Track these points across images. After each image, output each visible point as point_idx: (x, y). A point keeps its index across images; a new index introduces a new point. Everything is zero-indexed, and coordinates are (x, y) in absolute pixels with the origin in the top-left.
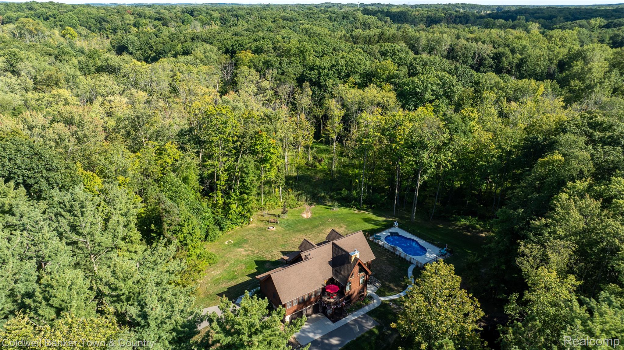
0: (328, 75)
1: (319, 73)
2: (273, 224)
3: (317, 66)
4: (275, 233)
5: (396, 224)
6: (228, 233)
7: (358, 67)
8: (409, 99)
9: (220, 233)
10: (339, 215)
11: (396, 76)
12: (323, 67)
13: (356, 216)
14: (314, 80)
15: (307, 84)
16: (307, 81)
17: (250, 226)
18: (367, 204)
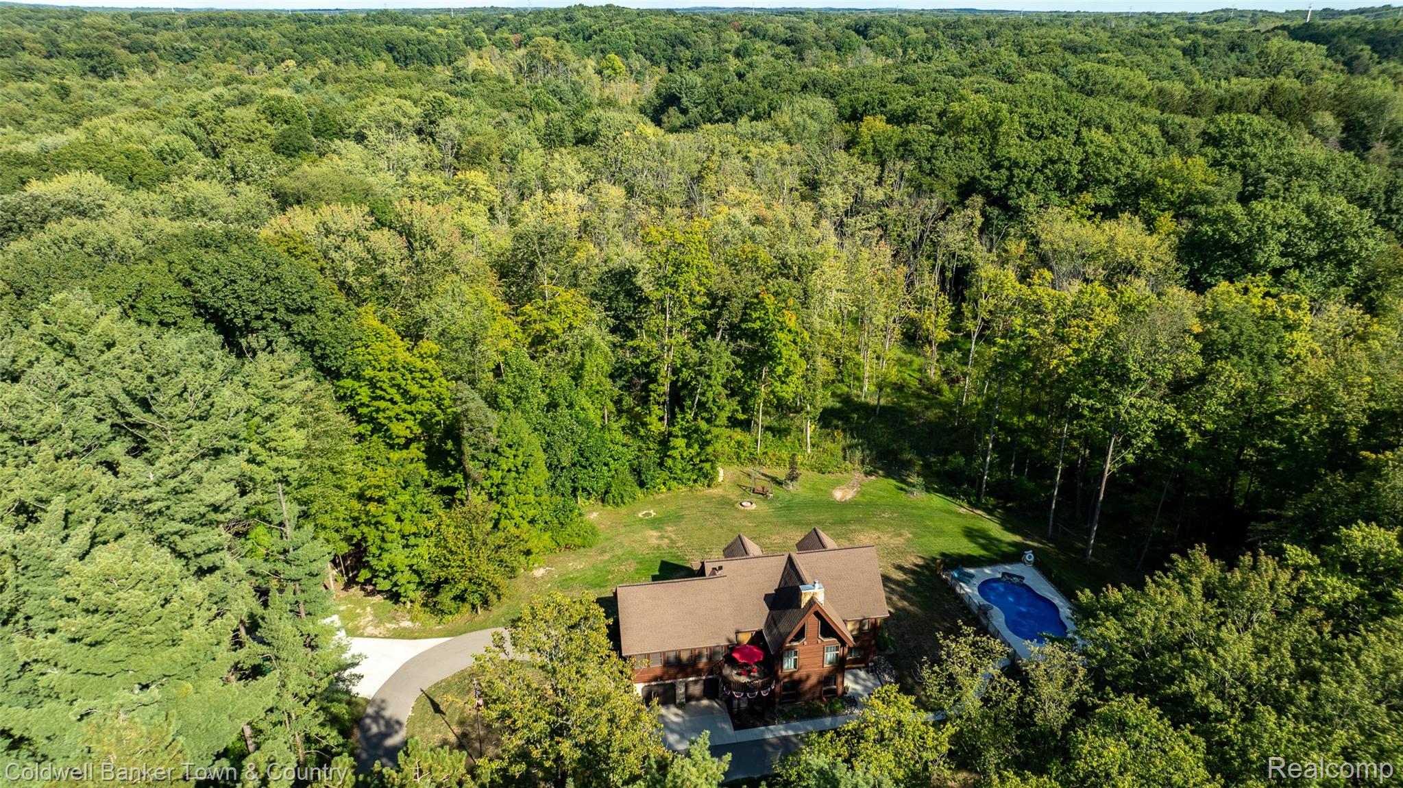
0: (1029, 184)
1: (1010, 179)
2: (754, 498)
3: (1009, 159)
4: (749, 515)
5: (1029, 556)
6: (658, 497)
7: (1113, 170)
8: (1213, 260)
9: (639, 493)
10: (917, 508)
11: (1205, 200)
12: (1022, 164)
13: (954, 519)
14: (996, 193)
15: (978, 200)
16: (980, 193)
17: (710, 490)
18: (997, 498)
